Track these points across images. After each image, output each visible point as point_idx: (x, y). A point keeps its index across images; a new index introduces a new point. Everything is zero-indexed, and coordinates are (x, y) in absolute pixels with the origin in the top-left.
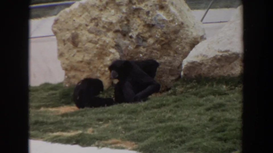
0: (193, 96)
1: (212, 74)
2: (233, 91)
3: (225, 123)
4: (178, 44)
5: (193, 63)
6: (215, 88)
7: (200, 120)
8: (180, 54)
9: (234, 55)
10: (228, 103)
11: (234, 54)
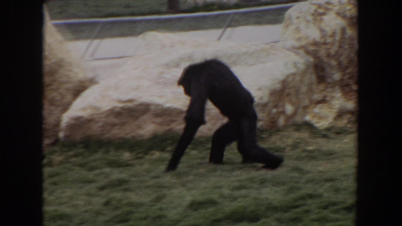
0: (78, 168)
1: (107, 136)
2: (142, 161)
3: (129, 209)
4: (54, 90)
5: (78, 119)
6: (113, 155)
7: (90, 203)
8: (58, 106)
9: (142, 107)
10: (133, 179)
11: (142, 104)
